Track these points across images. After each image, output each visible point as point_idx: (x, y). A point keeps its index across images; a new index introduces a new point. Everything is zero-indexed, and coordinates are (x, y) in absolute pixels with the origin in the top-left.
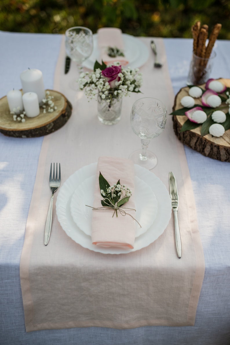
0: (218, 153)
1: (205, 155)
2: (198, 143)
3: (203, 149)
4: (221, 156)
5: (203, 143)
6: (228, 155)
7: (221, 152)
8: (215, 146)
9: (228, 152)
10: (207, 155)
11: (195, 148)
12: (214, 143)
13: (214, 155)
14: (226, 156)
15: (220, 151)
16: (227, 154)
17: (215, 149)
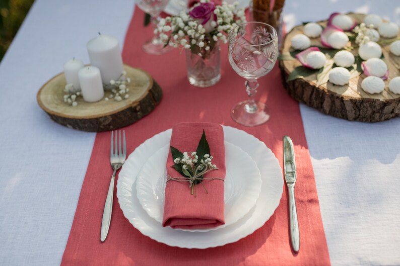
0: (342, 109)
1: (324, 113)
2: (314, 96)
3: (322, 103)
4: (348, 112)
5: (321, 95)
6: (357, 110)
7: (346, 106)
8: (338, 97)
9: (357, 106)
10: (328, 112)
11: (310, 103)
12: (336, 93)
13: (338, 112)
14: (354, 112)
15: (344, 105)
16: (355, 108)
17: (338, 103)
